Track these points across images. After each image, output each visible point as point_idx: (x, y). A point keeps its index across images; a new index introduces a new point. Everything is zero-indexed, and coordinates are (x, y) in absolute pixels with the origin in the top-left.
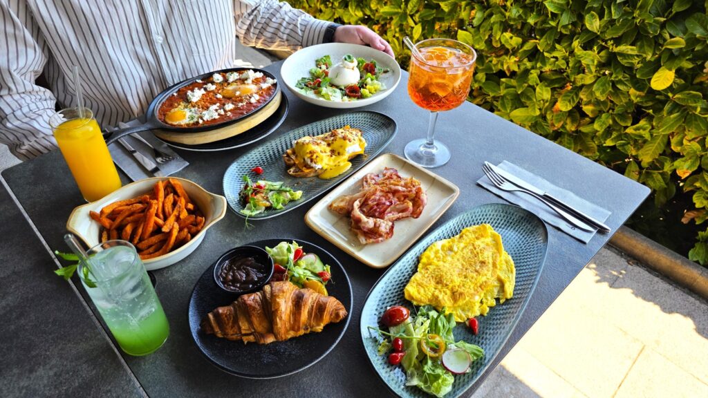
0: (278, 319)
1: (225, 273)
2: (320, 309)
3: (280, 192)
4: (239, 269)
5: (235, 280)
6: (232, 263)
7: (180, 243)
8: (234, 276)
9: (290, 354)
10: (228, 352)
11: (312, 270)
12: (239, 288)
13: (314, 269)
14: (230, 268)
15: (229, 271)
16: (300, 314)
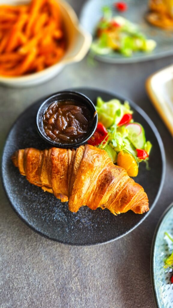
0: (76, 197)
1: (50, 114)
2: (124, 198)
3: (133, 36)
4: (64, 115)
5: (55, 126)
6: (60, 106)
7: (32, 70)
8: (57, 120)
9: (79, 221)
10: (27, 193)
11: (132, 142)
12: (57, 135)
13: (135, 142)
14: (56, 111)
15: (54, 113)
16: (101, 198)
